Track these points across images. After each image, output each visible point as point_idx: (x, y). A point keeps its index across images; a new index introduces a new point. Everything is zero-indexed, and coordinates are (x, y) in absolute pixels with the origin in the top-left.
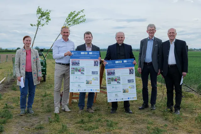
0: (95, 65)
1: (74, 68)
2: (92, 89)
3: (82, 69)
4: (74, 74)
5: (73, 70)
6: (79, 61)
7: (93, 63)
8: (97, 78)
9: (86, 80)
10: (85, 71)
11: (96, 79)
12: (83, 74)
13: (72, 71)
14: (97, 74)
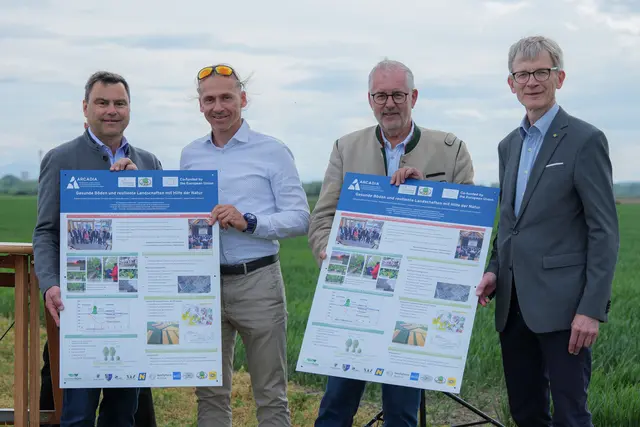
0: (192, 245)
1: (81, 263)
2: (183, 370)
3: (127, 264)
4: (80, 293)
5: (77, 270)
6: (109, 223)
7: (186, 233)
8: (205, 311)
9: (149, 324)
10: (139, 273)
11: (201, 315)
12: (132, 290)
13: (70, 276)
14: (207, 289)
